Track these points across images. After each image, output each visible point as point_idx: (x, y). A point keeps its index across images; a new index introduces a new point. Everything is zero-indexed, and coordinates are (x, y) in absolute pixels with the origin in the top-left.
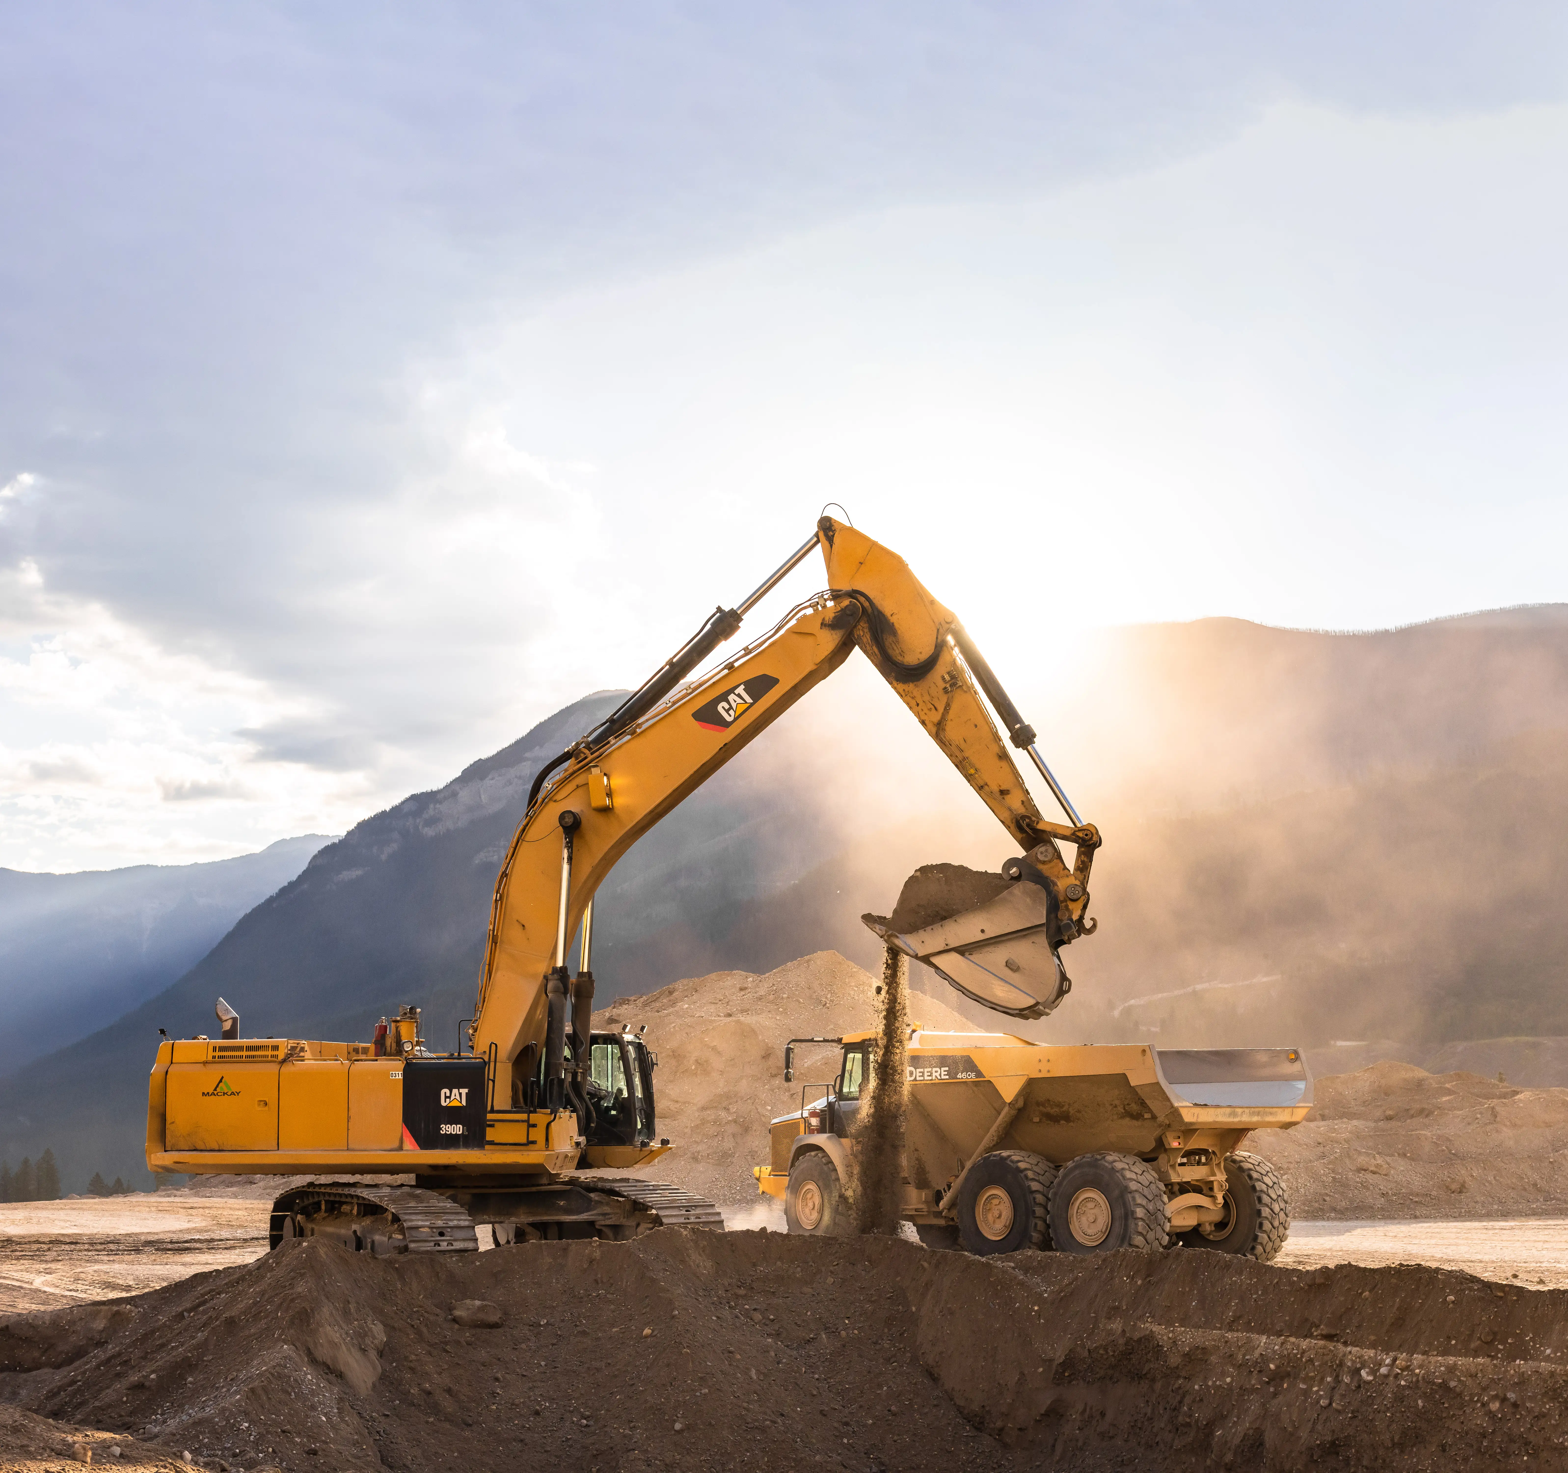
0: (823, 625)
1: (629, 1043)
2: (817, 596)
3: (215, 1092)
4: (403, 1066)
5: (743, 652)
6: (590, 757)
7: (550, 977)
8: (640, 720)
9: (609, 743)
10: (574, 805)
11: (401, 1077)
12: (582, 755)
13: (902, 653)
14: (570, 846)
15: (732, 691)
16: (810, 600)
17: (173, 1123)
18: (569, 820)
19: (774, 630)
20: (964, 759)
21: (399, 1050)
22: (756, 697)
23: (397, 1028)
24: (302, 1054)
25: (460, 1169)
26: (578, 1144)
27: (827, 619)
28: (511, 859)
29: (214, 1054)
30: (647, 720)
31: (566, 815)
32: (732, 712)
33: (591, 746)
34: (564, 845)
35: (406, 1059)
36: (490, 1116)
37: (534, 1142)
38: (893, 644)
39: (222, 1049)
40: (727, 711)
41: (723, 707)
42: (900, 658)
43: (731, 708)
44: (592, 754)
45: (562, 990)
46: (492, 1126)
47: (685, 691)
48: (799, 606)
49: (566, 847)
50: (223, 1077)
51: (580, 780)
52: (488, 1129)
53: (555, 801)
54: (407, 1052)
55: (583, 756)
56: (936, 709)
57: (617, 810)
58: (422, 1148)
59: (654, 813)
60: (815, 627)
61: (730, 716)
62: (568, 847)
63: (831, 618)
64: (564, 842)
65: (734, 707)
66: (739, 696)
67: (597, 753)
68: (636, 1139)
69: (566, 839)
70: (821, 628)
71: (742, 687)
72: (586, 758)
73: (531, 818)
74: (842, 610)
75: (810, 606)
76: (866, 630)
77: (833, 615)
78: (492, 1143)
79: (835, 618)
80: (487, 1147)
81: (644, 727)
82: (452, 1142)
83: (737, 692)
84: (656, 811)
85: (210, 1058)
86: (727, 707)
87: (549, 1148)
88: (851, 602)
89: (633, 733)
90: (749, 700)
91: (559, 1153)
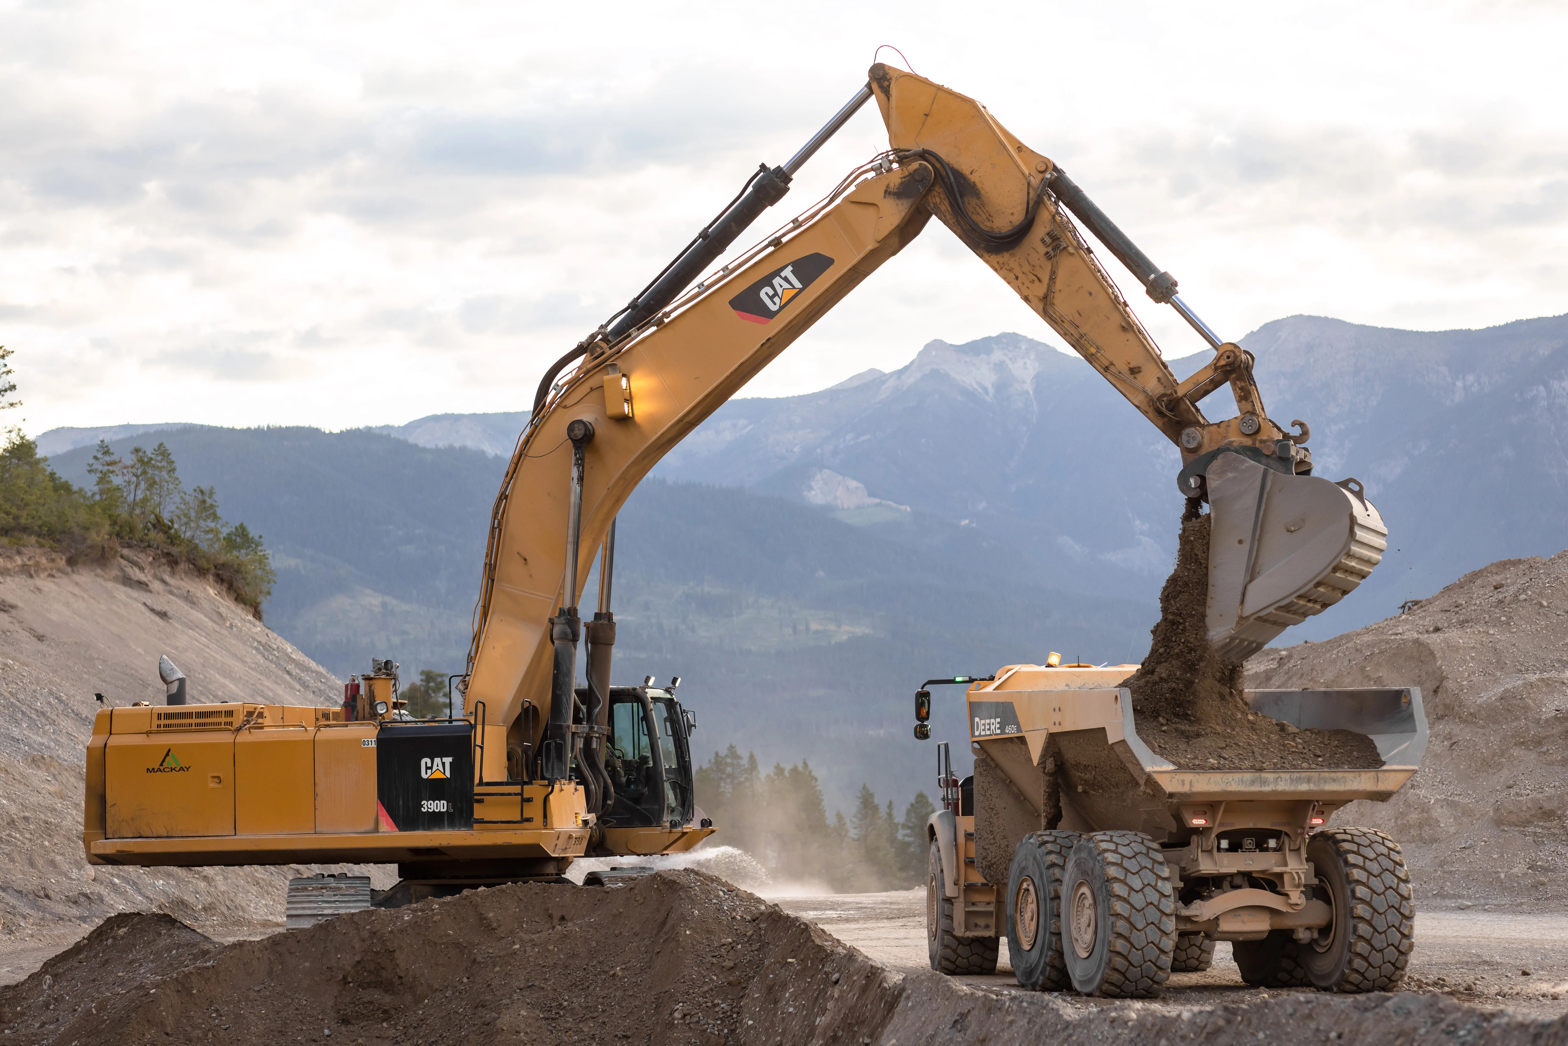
0: (887, 193)
1: (655, 700)
2: (880, 157)
3: (162, 768)
4: (376, 732)
5: (791, 225)
6: (608, 352)
7: (556, 620)
8: (667, 309)
9: (629, 335)
10: (587, 414)
11: (374, 745)
12: (598, 349)
13: (990, 218)
14: (580, 463)
15: (777, 273)
16: (872, 161)
17: (114, 805)
18: (579, 433)
19: (828, 199)
20: (1081, 336)
21: (374, 715)
22: (806, 281)
23: (370, 686)
24: (260, 721)
25: (445, 854)
26: (586, 822)
27: (892, 185)
28: (512, 478)
29: (159, 722)
30: (676, 309)
31: (576, 425)
32: (776, 299)
33: (610, 338)
34: (573, 462)
35: (381, 724)
36: (477, 790)
37: (529, 820)
38: (978, 208)
39: (168, 716)
40: (771, 298)
41: (766, 293)
42: (988, 224)
43: (776, 294)
44: (610, 348)
45: (570, 636)
46: (480, 801)
47: (721, 273)
48: (859, 168)
49: (575, 464)
50: (169, 750)
51: (594, 382)
52: (476, 805)
53: (565, 407)
54: (381, 715)
55: (599, 351)
56: (1039, 280)
57: (638, 418)
58: (400, 830)
59: (681, 424)
60: (877, 196)
61: (775, 304)
62: (579, 465)
63: (897, 184)
64: (574, 458)
65: (780, 293)
66: (786, 279)
67: (616, 348)
68: (665, 819)
69: (575, 455)
70: (885, 197)
71: (790, 268)
72: (603, 353)
73: (536, 427)
74: (910, 174)
75: (872, 169)
76: (943, 196)
77: (900, 181)
78: (481, 821)
79: (902, 183)
80: (475, 825)
81: (673, 315)
82: (435, 820)
83: (783, 274)
84: (685, 421)
85: (154, 728)
86: (771, 293)
87: (548, 826)
88: (920, 164)
89: (660, 323)
90: (798, 285)
91: (560, 833)
